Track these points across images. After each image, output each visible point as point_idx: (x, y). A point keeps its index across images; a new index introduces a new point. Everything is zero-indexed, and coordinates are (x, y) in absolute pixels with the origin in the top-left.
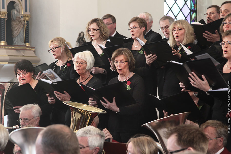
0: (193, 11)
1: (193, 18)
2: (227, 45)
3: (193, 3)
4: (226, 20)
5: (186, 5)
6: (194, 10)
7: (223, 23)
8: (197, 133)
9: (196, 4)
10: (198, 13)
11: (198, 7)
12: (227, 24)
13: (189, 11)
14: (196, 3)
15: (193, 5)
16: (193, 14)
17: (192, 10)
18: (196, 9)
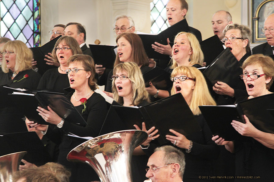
0: (37, 33)
1: (36, 41)
2: (73, 73)
3: (36, 23)
4: (59, 45)
5: (27, 25)
6: (37, 31)
7: (55, 48)
8: (50, 178)
9: (40, 25)
10: (43, 35)
11: (42, 29)
12: (61, 49)
13: (32, 33)
14: (40, 23)
15: (36, 26)
16: (36, 36)
17: (35, 31)
18: (39, 30)
